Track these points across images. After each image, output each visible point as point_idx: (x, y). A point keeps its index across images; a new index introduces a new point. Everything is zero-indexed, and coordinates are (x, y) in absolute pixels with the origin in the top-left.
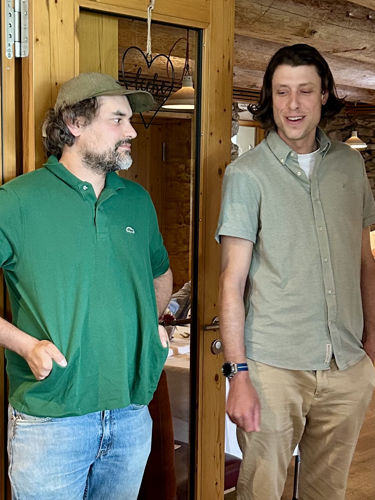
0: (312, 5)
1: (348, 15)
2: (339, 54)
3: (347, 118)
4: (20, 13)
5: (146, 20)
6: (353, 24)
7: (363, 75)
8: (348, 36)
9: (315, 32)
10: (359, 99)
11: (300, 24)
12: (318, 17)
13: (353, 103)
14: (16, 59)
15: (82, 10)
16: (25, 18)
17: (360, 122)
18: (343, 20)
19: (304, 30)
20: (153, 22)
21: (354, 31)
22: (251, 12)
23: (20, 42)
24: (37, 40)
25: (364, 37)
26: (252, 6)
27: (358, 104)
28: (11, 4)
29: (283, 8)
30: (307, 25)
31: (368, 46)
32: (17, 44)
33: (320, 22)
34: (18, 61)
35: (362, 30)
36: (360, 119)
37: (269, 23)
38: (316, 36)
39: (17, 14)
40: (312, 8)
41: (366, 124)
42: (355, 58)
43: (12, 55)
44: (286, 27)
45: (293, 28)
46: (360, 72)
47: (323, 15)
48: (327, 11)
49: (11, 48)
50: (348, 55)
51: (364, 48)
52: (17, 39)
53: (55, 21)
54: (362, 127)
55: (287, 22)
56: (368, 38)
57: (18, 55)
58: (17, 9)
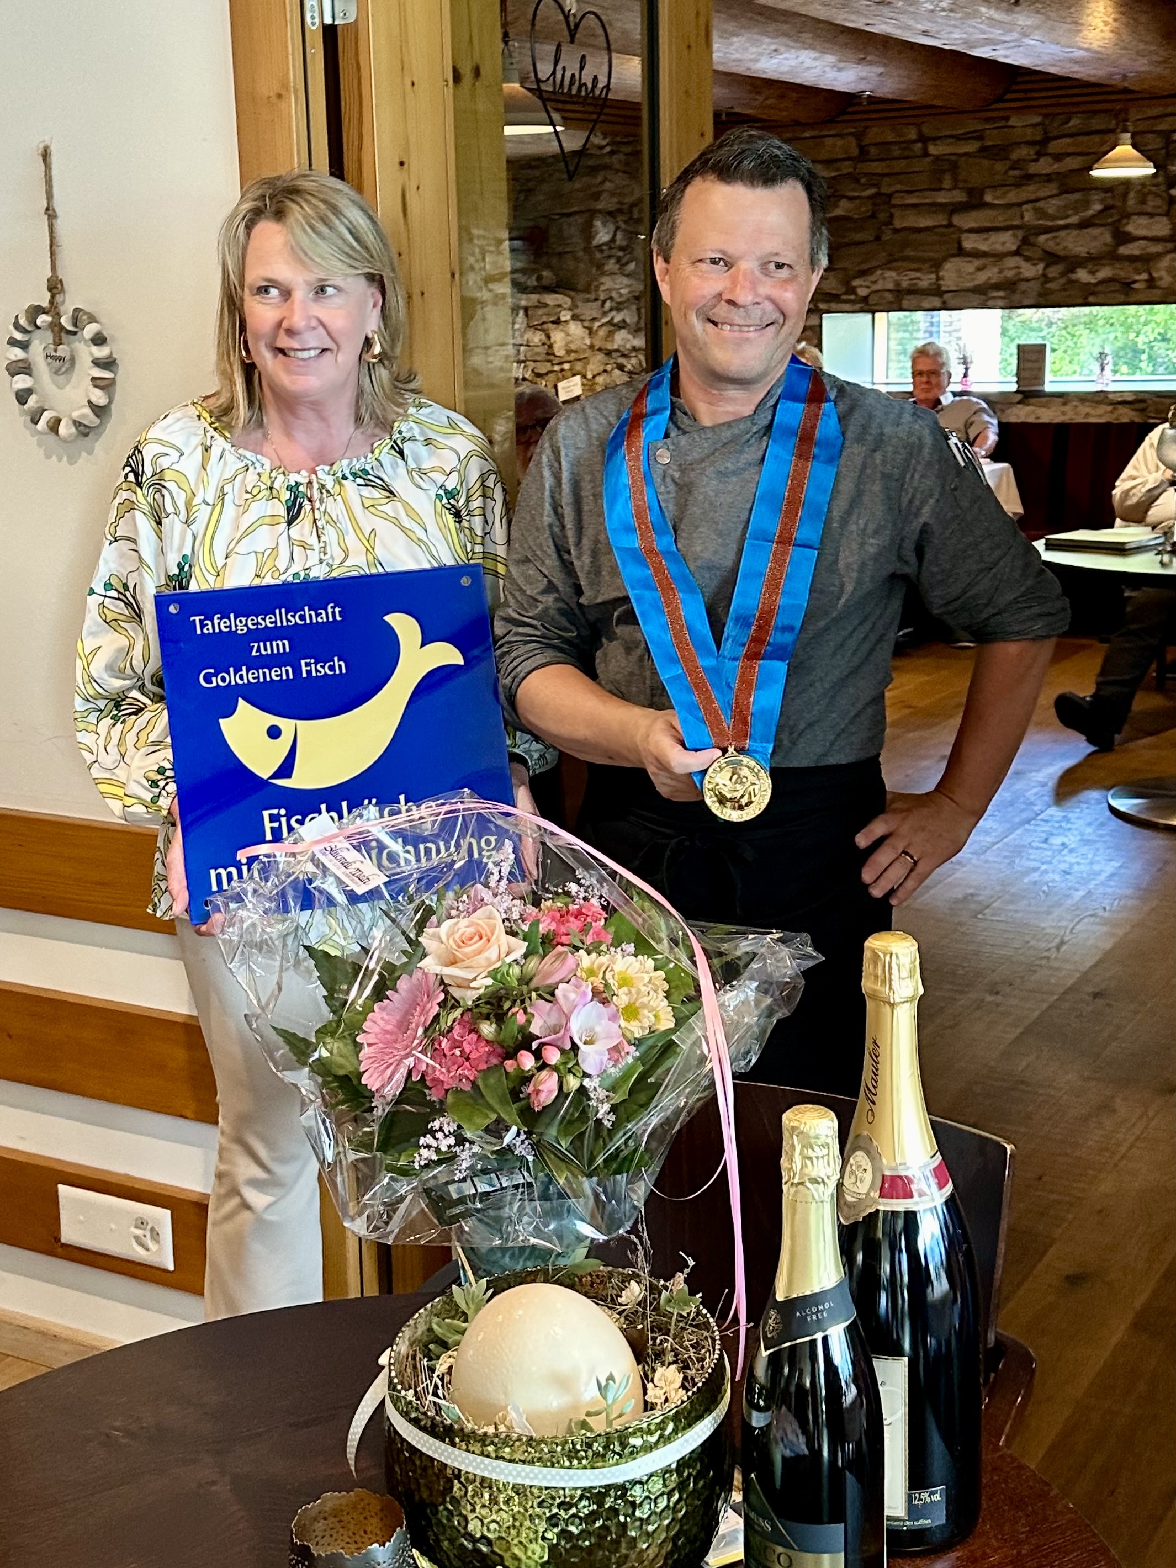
14: (327, 28)
34: (330, 32)
43: (317, 20)
57: (328, 20)
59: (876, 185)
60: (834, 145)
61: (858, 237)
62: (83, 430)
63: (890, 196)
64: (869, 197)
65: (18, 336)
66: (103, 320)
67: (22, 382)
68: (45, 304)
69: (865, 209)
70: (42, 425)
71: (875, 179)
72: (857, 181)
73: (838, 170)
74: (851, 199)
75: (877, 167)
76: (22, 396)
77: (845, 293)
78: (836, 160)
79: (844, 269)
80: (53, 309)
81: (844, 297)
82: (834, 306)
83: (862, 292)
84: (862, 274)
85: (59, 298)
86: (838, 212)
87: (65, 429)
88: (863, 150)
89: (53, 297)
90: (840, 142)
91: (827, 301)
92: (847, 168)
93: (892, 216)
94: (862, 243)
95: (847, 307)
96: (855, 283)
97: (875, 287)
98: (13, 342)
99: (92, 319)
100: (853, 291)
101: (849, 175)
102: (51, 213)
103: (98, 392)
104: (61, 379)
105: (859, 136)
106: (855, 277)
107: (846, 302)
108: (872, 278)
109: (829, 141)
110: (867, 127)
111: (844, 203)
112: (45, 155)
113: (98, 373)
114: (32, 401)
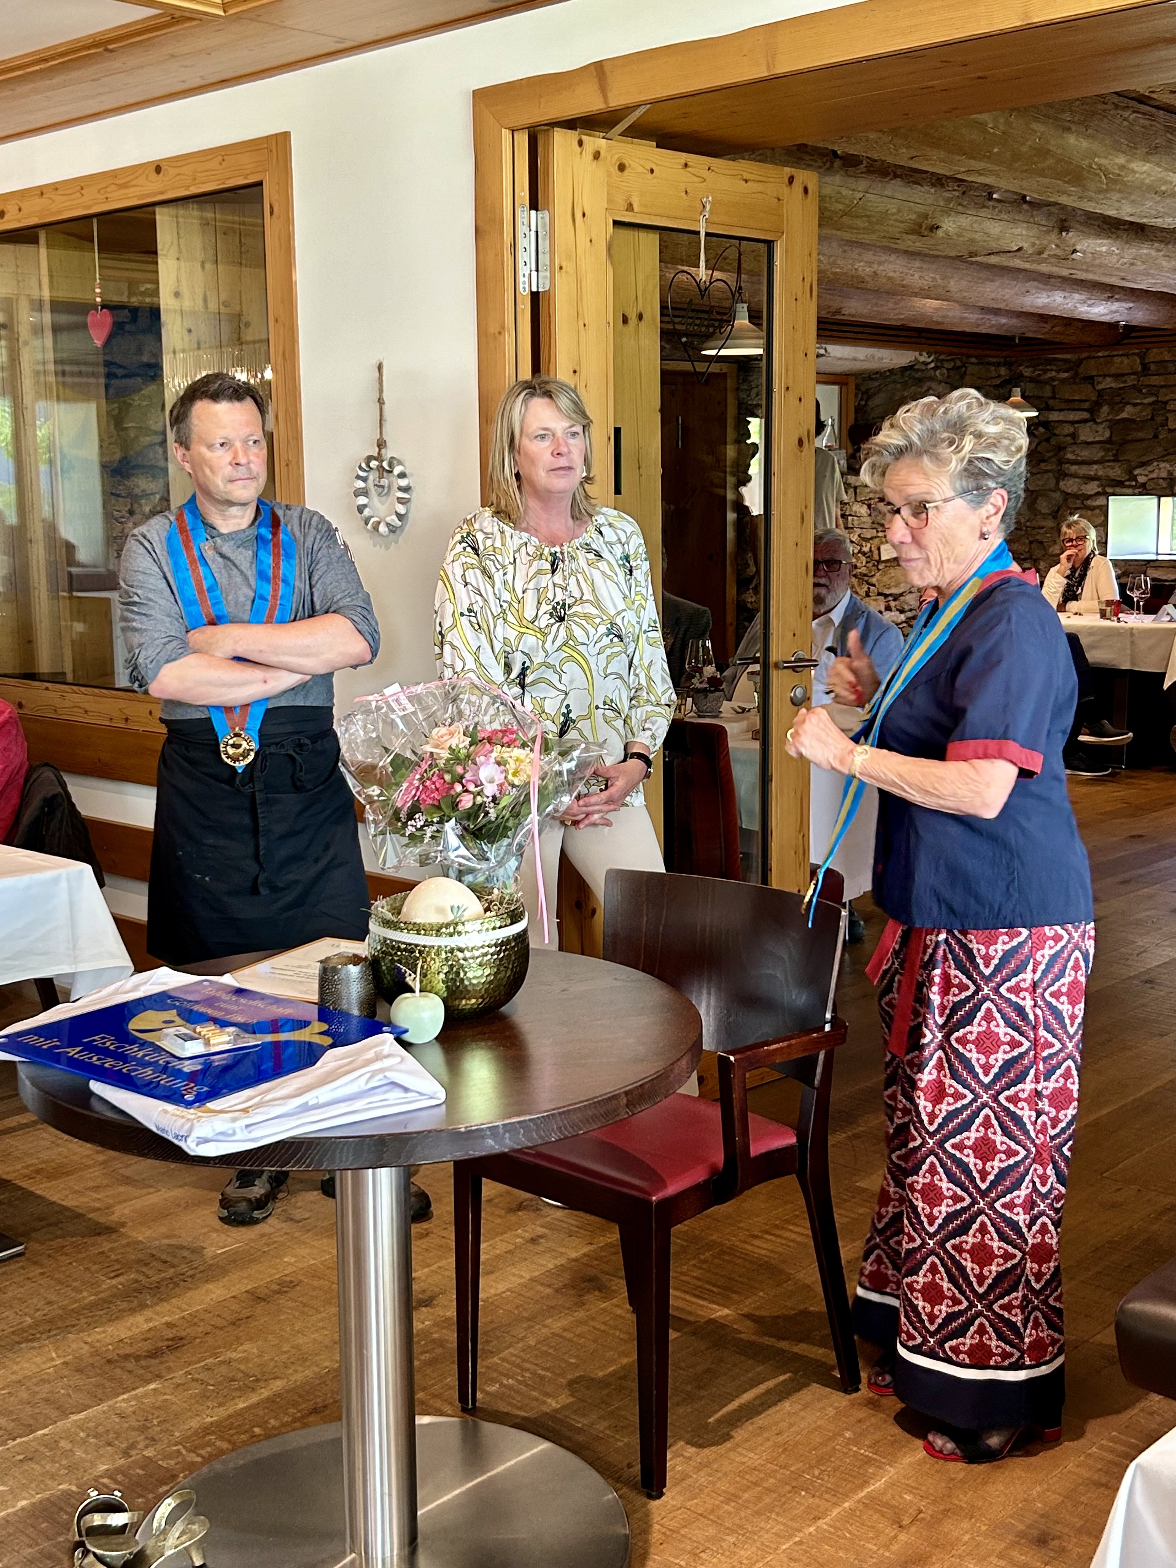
0: (933, 185)
1: (990, 198)
2: (978, 259)
3: (1004, 365)
4: (537, 232)
5: (698, 233)
6: (1000, 211)
7: (1024, 290)
8: (992, 232)
9: (938, 227)
10: (1023, 330)
11: (914, 217)
12: (942, 203)
13: (1012, 338)
14: (532, 293)
15: (616, 223)
16: (544, 239)
17: (1027, 372)
18: (984, 206)
19: (921, 227)
20: (708, 234)
21: (1001, 223)
22: (837, 202)
23: (537, 270)
24: (561, 268)
25: (1017, 231)
26: (839, 193)
27: (1020, 338)
28: (526, 222)
29: (886, 193)
30: (926, 216)
31: (1026, 245)
32: (534, 274)
33: (947, 212)
34: (535, 297)
35: (1014, 221)
36: (1027, 367)
37: (866, 216)
38: (940, 233)
39: (533, 234)
40: (933, 190)
41: (1040, 375)
42: (1005, 264)
43: (527, 289)
44: (891, 222)
45: (902, 222)
46: (1019, 285)
47: (949, 200)
48: (957, 194)
49: (526, 279)
50: (993, 260)
51: (1020, 249)
52: (534, 267)
53: (583, 240)
54: (1032, 380)
55: (894, 214)
56: (1024, 232)
57: (534, 289)
58: (533, 228)
59: (1156, 395)
60: (1122, 362)
61: (1140, 435)
62: (392, 529)
63: (1166, 403)
64: (1150, 404)
65: (362, 474)
66: (407, 464)
67: (362, 500)
68: (376, 454)
69: (1146, 414)
70: (369, 526)
71: (1154, 390)
72: (1140, 391)
73: (1125, 382)
74: (1135, 405)
75: (1156, 380)
76: (361, 509)
77: (1129, 480)
78: (1123, 375)
79: (1129, 461)
80: (379, 458)
81: (1127, 483)
82: (1118, 490)
83: (1141, 479)
84: (1143, 465)
85: (383, 451)
86: (1124, 415)
87: (383, 529)
88: (1145, 367)
89: (380, 450)
90: (1126, 361)
91: (1112, 486)
92: (1131, 381)
93: (1167, 419)
94: (1141, 440)
95: (1130, 491)
96: (1136, 472)
97: (1154, 475)
98: (358, 477)
99: (400, 463)
100: (1135, 478)
101: (1134, 387)
102: (381, 401)
103: (400, 506)
104: (384, 499)
105: (1142, 356)
106: (1137, 467)
107: (1130, 487)
108: (1150, 468)
109: (1118, 360)
110: (1148, 349)
111: (1129, 408)
112: (380, 367)
113: (400, 494)
114: (367, 512)
